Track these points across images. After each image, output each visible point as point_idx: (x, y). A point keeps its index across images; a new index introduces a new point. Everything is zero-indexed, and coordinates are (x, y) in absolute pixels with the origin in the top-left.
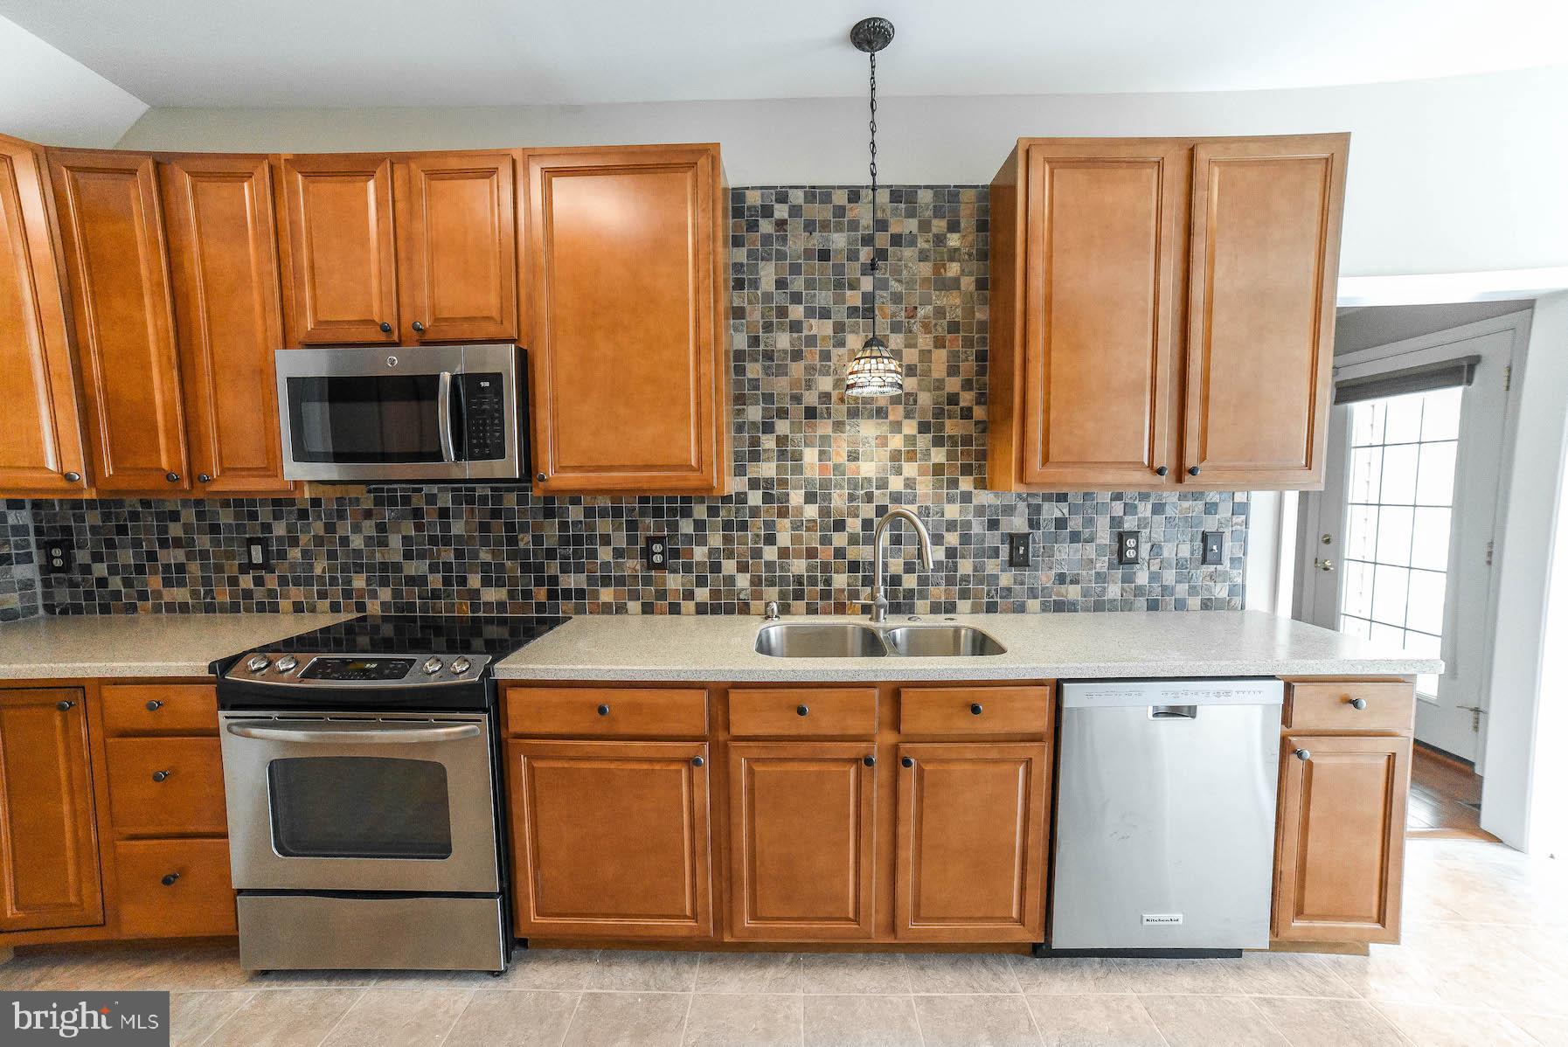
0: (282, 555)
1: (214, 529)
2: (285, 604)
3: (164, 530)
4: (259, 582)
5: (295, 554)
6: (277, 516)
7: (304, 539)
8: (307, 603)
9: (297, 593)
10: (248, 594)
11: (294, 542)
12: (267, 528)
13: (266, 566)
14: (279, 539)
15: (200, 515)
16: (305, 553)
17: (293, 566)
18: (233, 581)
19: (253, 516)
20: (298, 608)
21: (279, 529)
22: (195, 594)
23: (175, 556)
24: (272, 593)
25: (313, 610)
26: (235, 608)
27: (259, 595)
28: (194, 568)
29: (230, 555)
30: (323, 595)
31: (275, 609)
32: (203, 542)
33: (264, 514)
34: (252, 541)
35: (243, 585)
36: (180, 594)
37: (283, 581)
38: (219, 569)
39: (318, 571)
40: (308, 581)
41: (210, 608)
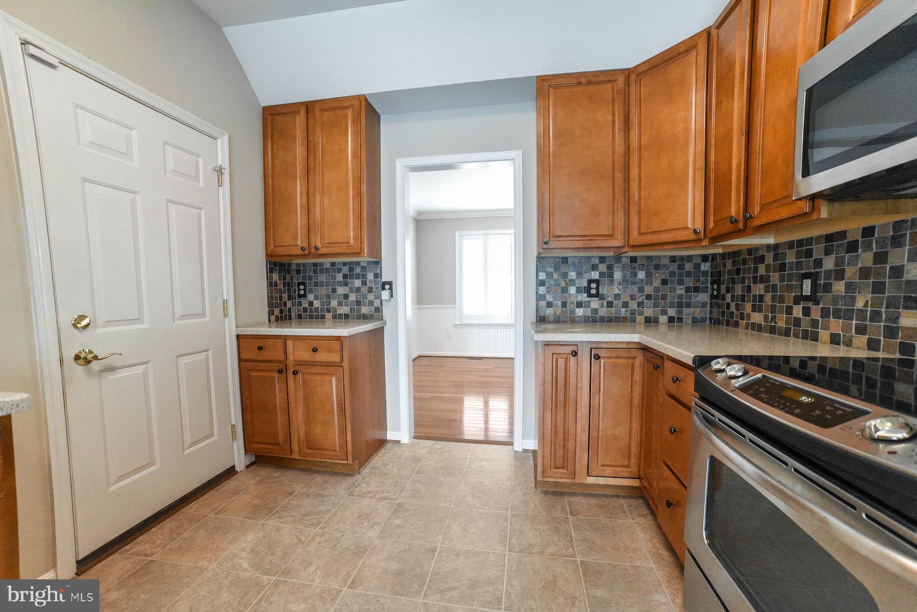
0: (828, 288)
1: (782, 267)
2: (824, 335)
3: (756, 270)
4: (807, 312)
5: (839, 287)
6: (828, 252)
7: (851, 272)
8: (844, 336)
9: (836, 326)
10: (797, 322)
11: (839, 274)
12: (819, 263)
13: (813, 298)
14: (828, 273)
15: (776, 257)
16: (849, 286)
17: (835, 300)
18: (789, 311)
19: (809, 254)
20: (835, 340)
21: (829, 264)
22: (766, 317)
23: (758, 289)
24: (815, 323)
25: (849, 344)
26: (787, 333)
27: (805, 324)
28: (768, 298)
29: (789, 288)
30: (861, 330)
31: (815, 338)
32: (775, 278)
33: (818, 251)
34: (806, 276)
35: (795, 315)
36: (758, 318)
37: (825, 313)
38: (782, 299)
39: (860, 304)
40: (848, 315)
41: (773, 330)
